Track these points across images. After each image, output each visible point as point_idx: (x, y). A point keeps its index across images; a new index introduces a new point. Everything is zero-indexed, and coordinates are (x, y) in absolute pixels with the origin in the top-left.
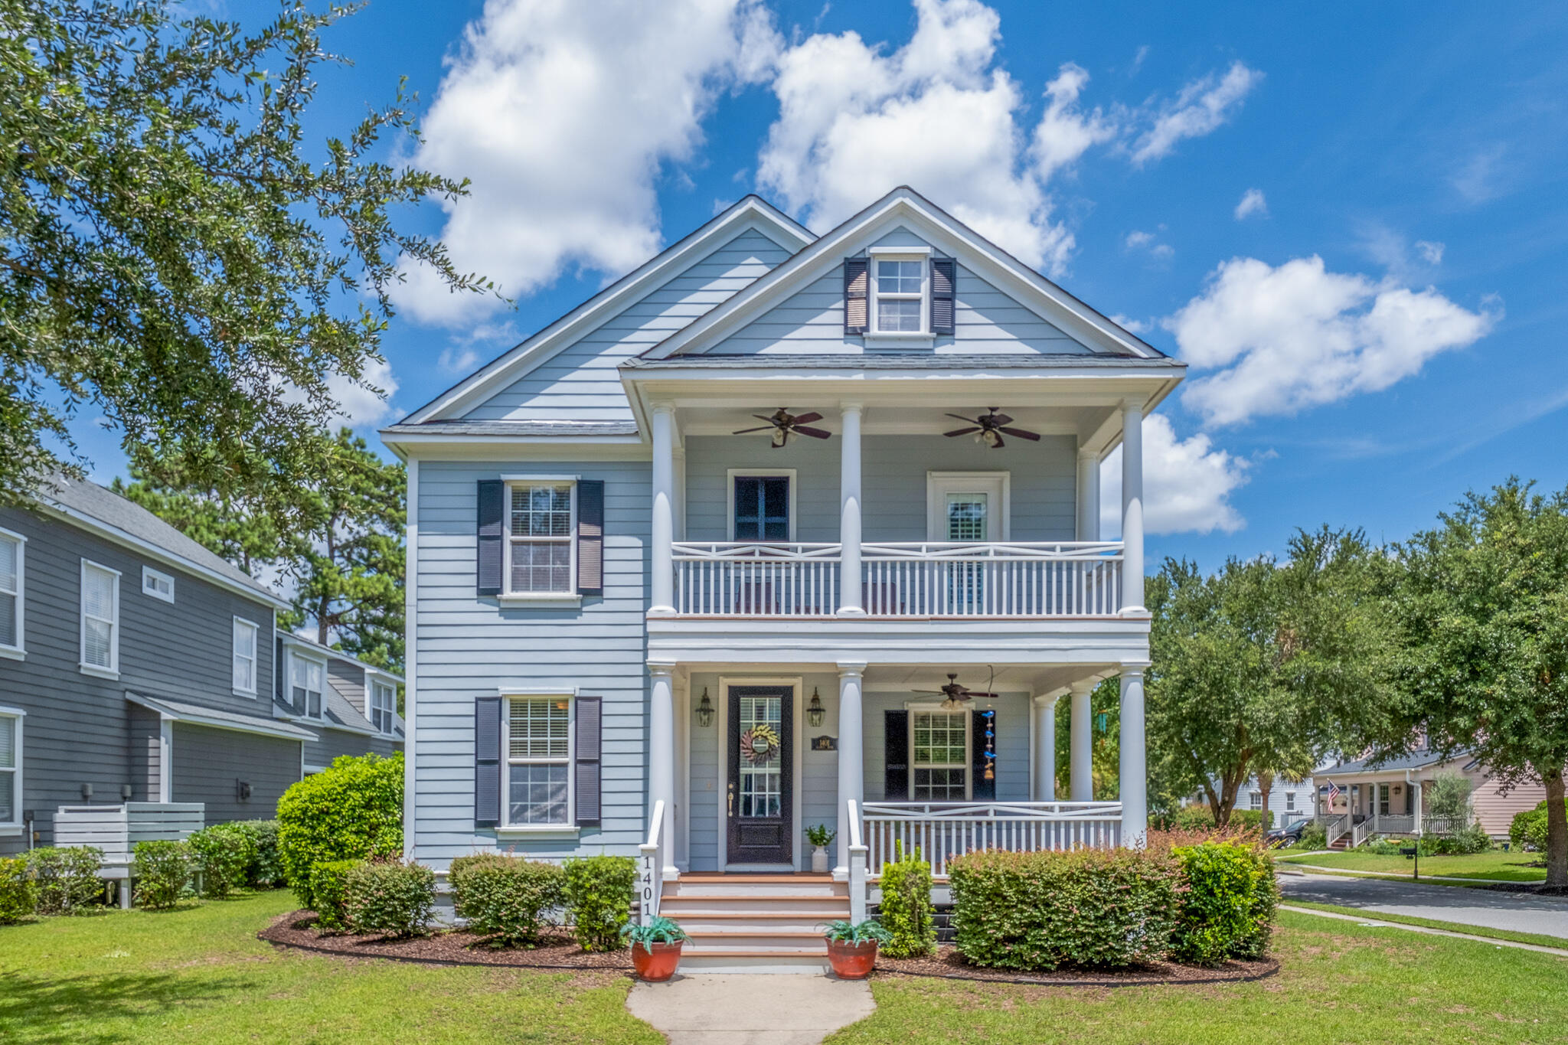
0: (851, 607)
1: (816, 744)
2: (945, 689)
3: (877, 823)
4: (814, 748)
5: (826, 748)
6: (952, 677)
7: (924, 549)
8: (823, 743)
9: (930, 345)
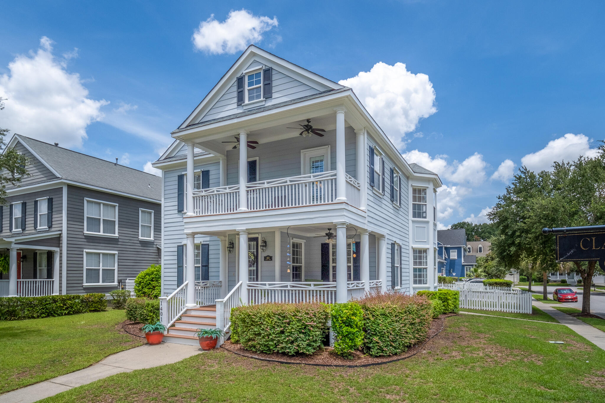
0: (243, 208)
1: (265, 259)
2: (327, 234)
3: (252, 290)
4: (265, 260)
5: (268, 260)
6: (329, 229)
7: (265, 183)
8: (267, 258)
9: (263, 103)
